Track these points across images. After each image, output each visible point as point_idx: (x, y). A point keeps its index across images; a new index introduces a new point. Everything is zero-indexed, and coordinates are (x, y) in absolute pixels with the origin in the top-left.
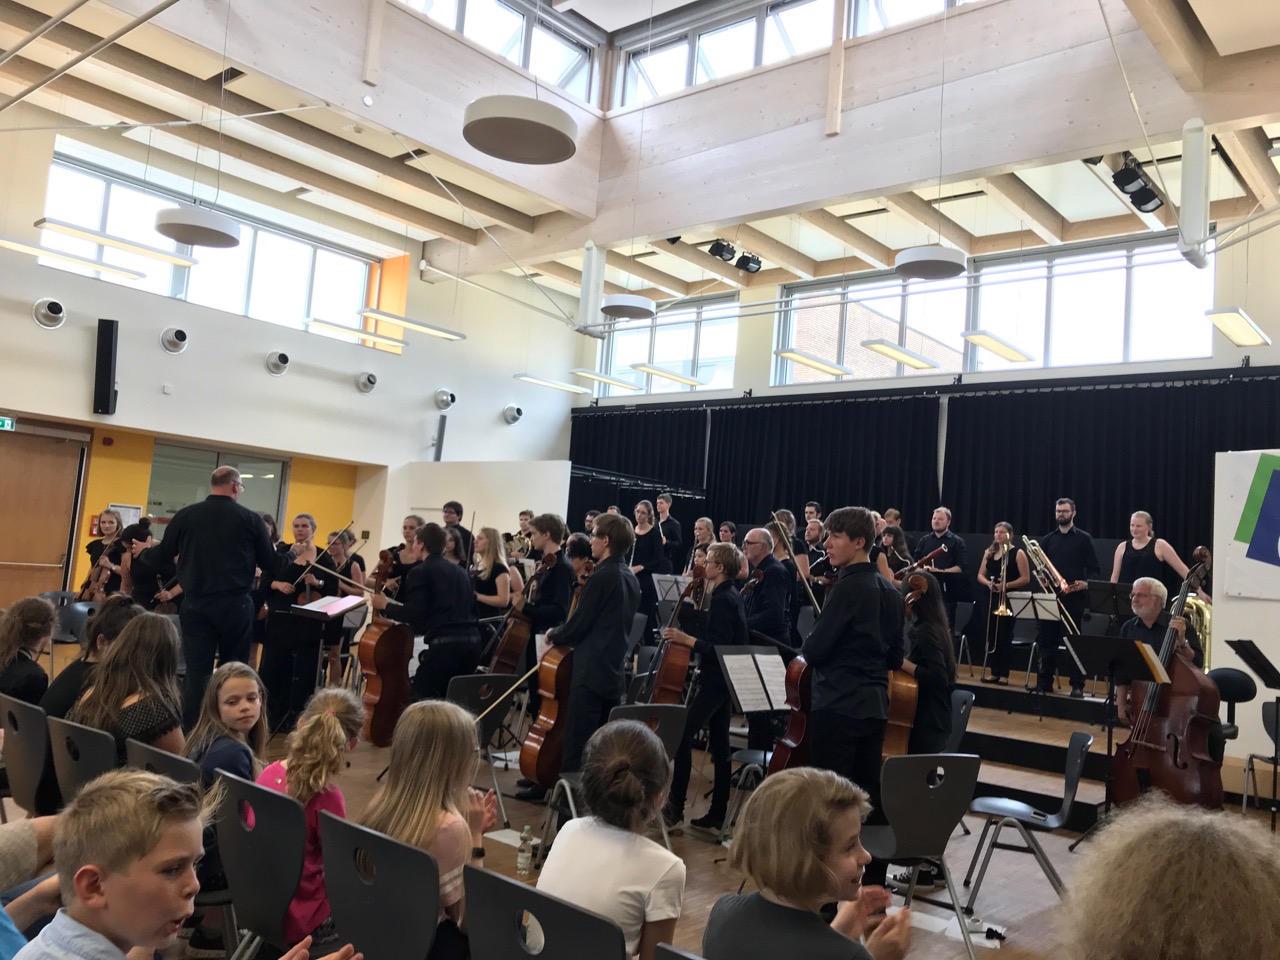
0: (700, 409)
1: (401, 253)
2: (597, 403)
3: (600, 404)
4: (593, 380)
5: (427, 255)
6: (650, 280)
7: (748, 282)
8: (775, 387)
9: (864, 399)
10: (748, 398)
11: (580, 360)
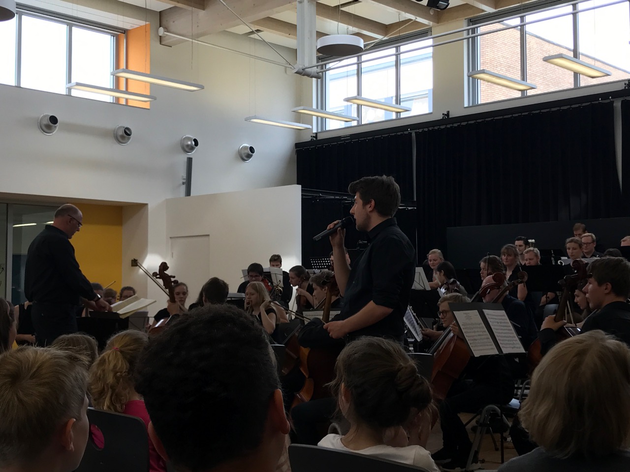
0: (405, 133)
1: (142, 23)
2: (316, 137)
3: (320, 137)
4: (312, 115)
5: (164, 22)
6: (354, 26)
7: (438, 19)
8: (469, 107)
9: (548, 110)
10: (447, 118)
11: (300, 99)
